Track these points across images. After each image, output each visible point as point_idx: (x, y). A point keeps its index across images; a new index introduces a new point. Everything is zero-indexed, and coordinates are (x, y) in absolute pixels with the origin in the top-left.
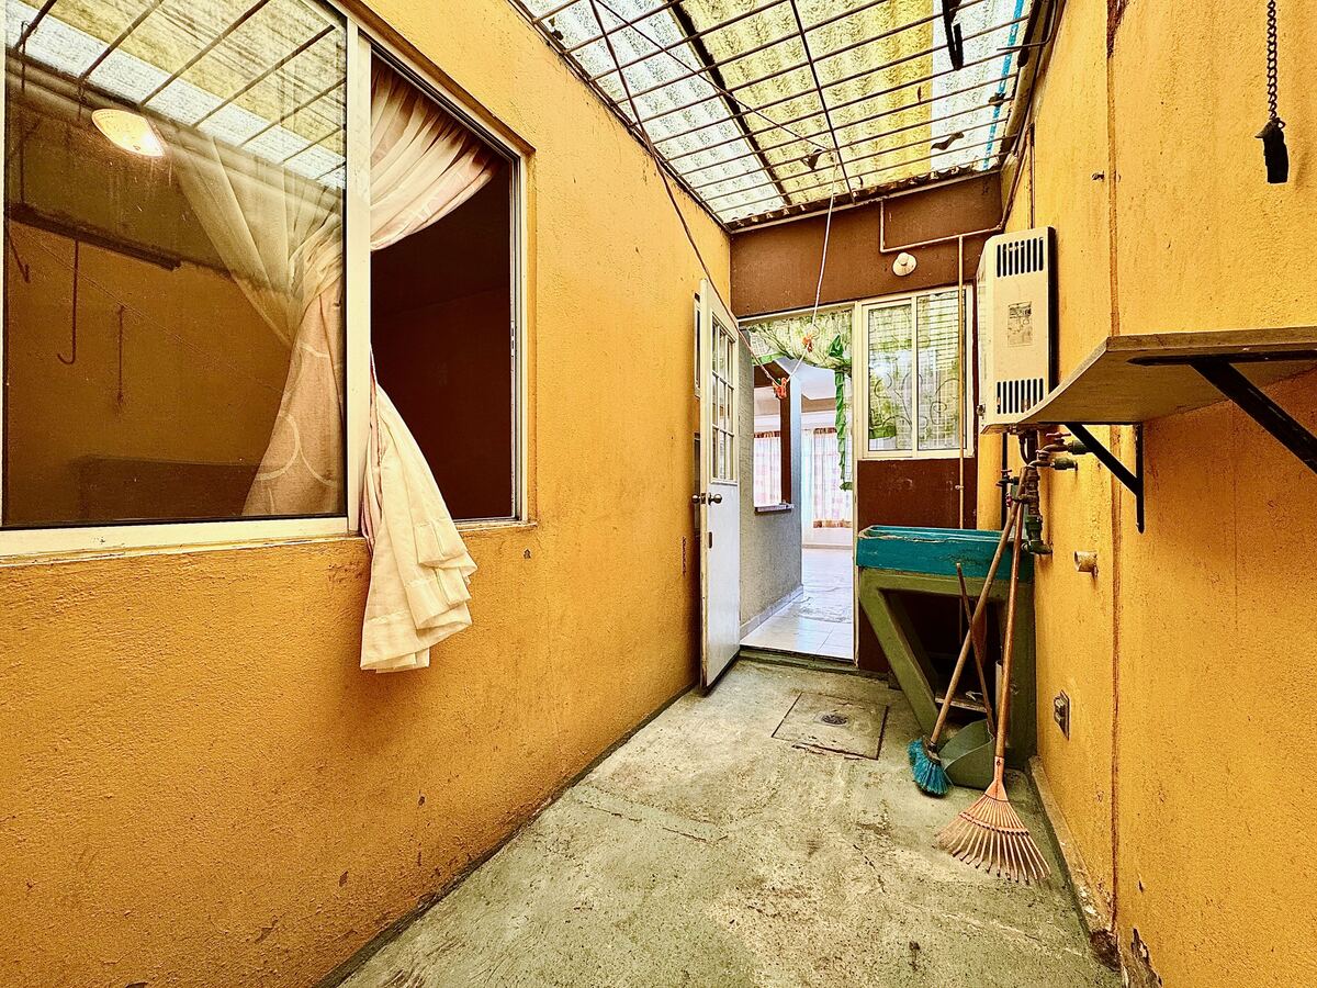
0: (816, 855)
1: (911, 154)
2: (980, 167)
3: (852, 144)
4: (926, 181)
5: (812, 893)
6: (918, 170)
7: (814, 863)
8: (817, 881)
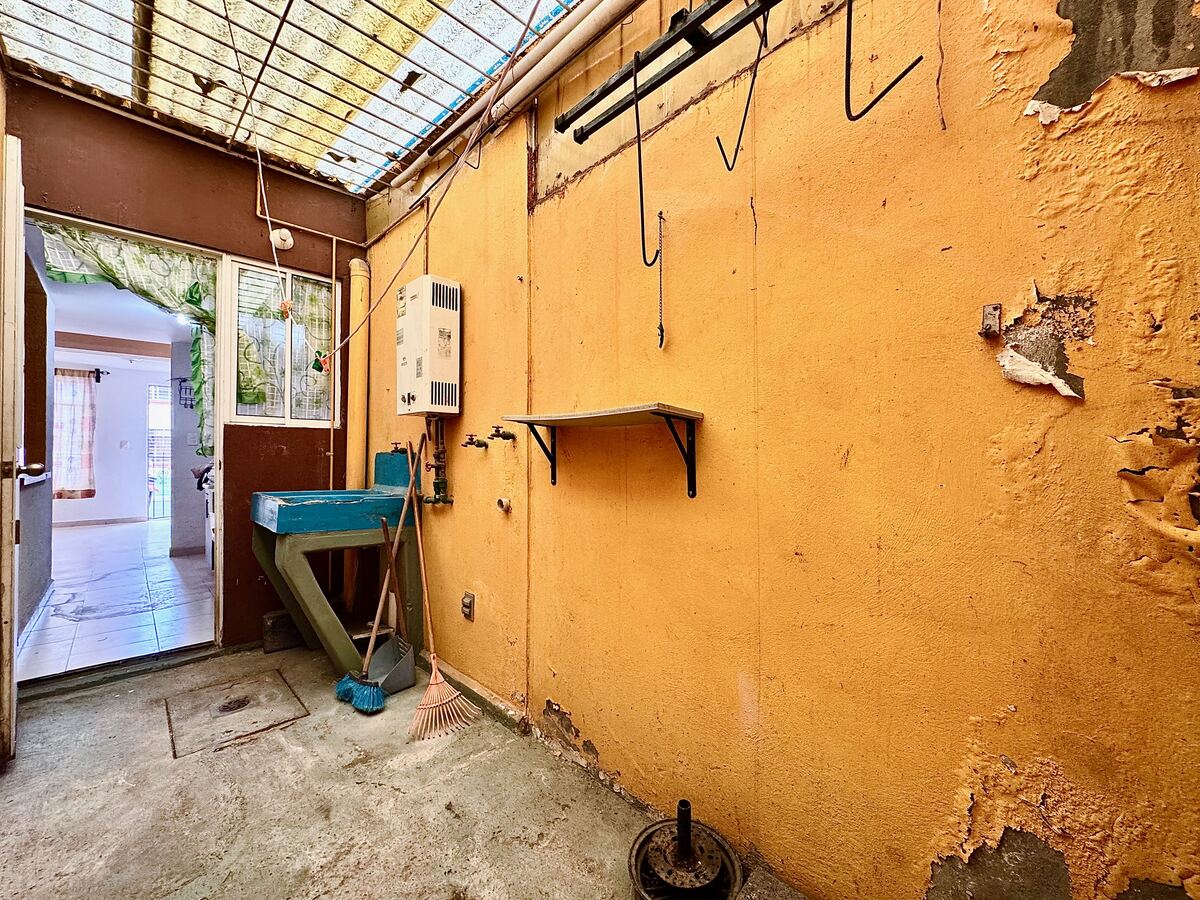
0: (333, 813)
1: (309, 146)
2: (351, 189)
3: (265, 104)
4: (305, 172)
5: (356, 840)
6: (304, 161)
7: (337, 820)
8: (352, 830)
